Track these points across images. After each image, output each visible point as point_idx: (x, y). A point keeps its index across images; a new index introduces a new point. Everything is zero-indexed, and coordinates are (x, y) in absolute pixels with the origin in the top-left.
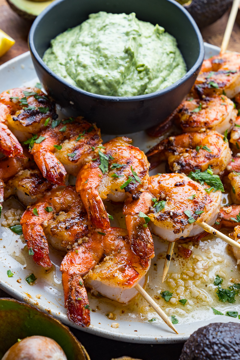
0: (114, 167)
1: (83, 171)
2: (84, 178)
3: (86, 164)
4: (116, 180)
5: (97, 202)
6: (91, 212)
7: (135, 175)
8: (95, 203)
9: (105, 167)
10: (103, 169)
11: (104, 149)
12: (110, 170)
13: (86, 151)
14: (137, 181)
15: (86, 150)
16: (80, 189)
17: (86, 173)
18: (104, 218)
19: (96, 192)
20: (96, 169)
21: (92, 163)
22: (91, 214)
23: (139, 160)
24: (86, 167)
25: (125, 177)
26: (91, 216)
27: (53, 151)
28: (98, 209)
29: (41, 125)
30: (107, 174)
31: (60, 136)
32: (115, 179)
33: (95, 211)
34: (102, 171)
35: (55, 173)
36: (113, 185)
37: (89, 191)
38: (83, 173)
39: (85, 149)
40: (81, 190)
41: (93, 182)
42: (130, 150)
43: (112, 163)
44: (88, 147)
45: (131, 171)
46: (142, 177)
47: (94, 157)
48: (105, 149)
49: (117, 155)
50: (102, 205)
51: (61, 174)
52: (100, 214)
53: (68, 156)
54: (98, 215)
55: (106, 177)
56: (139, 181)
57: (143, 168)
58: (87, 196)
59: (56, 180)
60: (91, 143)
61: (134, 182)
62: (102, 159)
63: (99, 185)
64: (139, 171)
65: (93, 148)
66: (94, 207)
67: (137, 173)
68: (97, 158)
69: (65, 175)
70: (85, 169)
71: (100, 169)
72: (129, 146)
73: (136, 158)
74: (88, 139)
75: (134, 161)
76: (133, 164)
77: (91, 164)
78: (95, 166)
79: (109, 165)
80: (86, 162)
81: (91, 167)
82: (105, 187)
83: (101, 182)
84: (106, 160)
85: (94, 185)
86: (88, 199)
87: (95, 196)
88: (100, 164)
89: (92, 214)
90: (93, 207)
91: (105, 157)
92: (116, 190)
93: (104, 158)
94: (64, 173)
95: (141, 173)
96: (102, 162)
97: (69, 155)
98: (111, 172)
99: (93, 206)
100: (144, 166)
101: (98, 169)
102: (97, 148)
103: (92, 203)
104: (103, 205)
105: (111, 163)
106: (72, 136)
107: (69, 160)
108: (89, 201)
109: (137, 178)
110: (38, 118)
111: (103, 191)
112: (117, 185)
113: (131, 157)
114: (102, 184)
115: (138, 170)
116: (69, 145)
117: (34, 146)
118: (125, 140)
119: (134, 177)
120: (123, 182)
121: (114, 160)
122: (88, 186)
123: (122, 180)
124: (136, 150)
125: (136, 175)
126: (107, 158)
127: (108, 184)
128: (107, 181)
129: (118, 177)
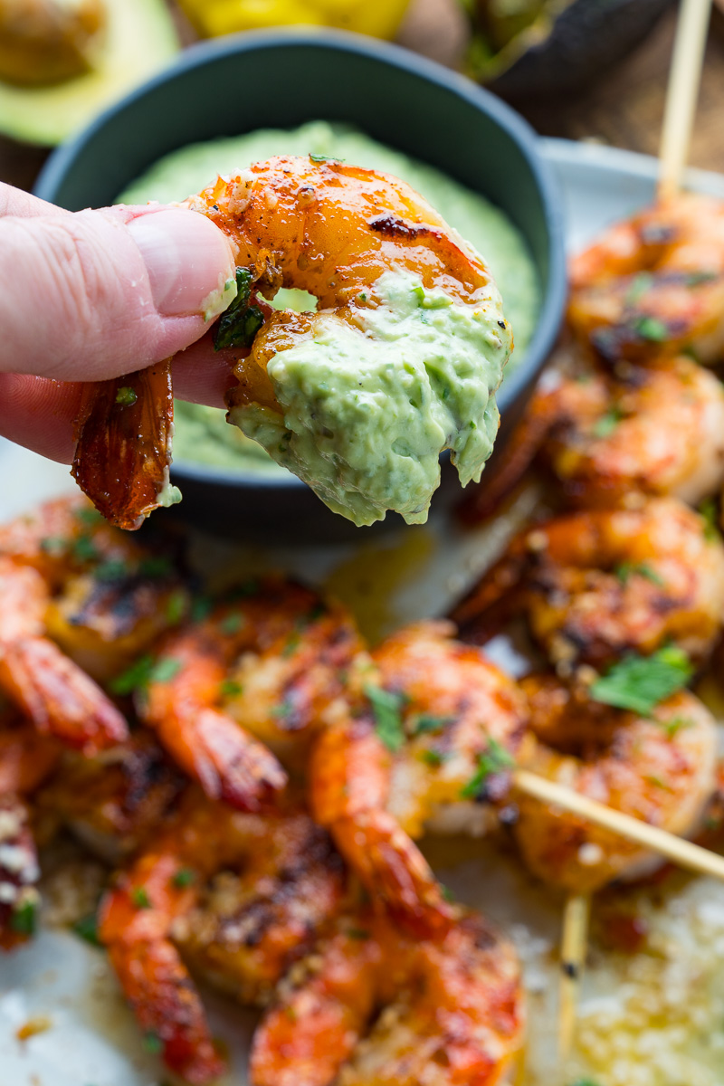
0: (422, 726)
1: (325, 754)
2: (332, 775)
3: (328, 730)
4: (439, 770)
5: (396, 854)
8: (392, 857)
9: (392, 729)
12: (410, 737)
16: (332, 815)
17: (335, 762)
19: (385, 822)
20: (367, 742)
21: (350, 724)
23: (496, 695)
24: (332, 740)
25: (466, 757)
27: (219, 704)
29: (156, 624)
31: (226, 647)
32: (433, 766)
33: (397, 886)
37: (363, 820)
38: (328, 762)
40: (333, 819)
47: (351, 703)
51: (266, 786)
52: (416, 895)
55: (405, 764)
57: (515, 718)
60: (329, 656)
64: (502, 728)
67: (498, 738)
68: (364, 709)
69: (280, 787)
70: (331, 748)
75: (478, 700)
76: (479, 710)
81: (349, 740)
85: (372, 799)
87: (385, 838)
90: (385, 875)
94: (279, 780)
95: (511, 735)
98: (415, 746)
99: (386, 868)
110: (143, 597)
112: (446, 786)
122: (355, 805)
123: (458, 769)
128: (409, 777)
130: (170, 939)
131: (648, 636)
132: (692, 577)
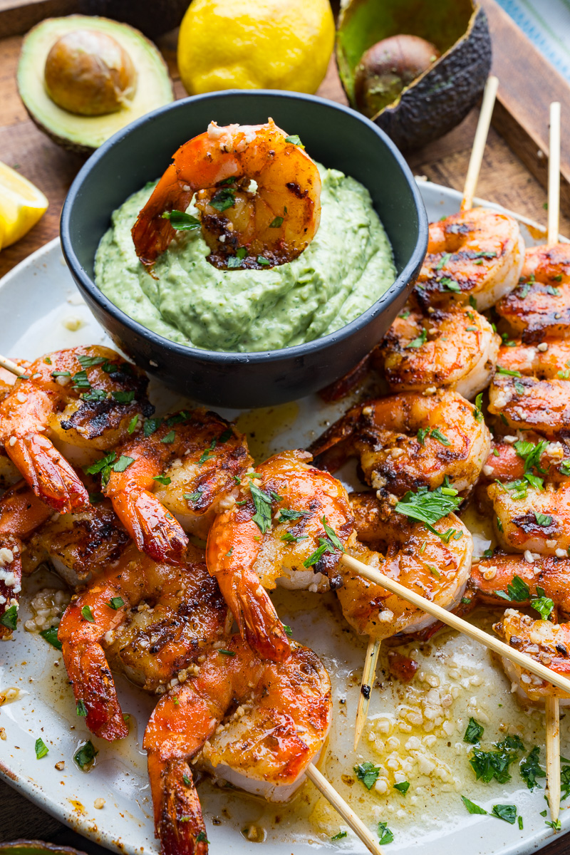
0: (285, 517)
1: (219, 528)
2: (223, 543)
3: (223, 513)
4: (293, 547)
5: (257, 598)
6: (245, 623)
7: (332, 535)
8: (254, 601)
9: (265, 519)
10: (261, 524)
11: (259, 479)
12: (276, 523)
13: (223, 486)
14: (335, 547)
15: (223, 483)
16: (218, 570)
17: (226, 534)
18: (276, 636)
19: (253, 578)
20: (247, 524)
21: (237, 511)
22: (246, 626)
23: (335, 500)
24: (224, 519)
25: (311, 539)
26: (247, 631)
27: (152, 489)
28: (261, 617)
29: (121, 433)
30: (271, 532)
31: (164, 453)
32: (289, 544)
33: (256, 621)
34: (260, 528)
35: (164, 542)
36: (287, 558)
37: (238, 574)
38: (221, 534)
39: (219, 481)
40: (218, 572)
41: (244, 554)
42: (313, 478)
43: (278, 508)
44: (227, 477)
45: (321, 526)
46: (346, 538)
47: (240, 496)
48: (261, 479)
49: (288, 490)
50: (270, 607)
51: (175, 543)
52: (268, 629)
53: (187, 500)
54: (262, 629)
55: (270, 539)
56: (340, 548)
57: (346, 518)
58: (235, 587)
59: (166, 557)
60: (230, 465)
61: (331, 549)
62: (258, 501)
63: (256, 560)
64: (338, 523)
65: (237, 480)
66: (253, 612)
67: (334, 529)
68: (247, 502)
69: (184, 545)
70: (224, 525)
71: (256, 523)
72: (310, 471)
73: (327, 495)
74: (223, 457)
75: (324, 503)
76: (324, 509)
77: (234, 513)
78: (245, 517)
79: (273, 512)
80: (224, 509)
81: (236, 520)
82: (269, 564)
83: (259, 552)
84: (267, 503)
85: (246, 561)
86: (237, 594)
87: (252, 587)
88: (255, 513)
89: (250, 628)
90: (248, 612)
91: (265, 497)
92: (294, 569)
93: (263, 499)
94: (184, 541)
95: (342, 528)
96: (258, 508)
97: (187, 497)
98: (279, 529)
99: (250, 608)
100: (348, 513)
101: (252, 522)
102: (243, 477)
103: (248, 602)
104: (273, 607)
105: (275, 508)
106: (188, 451)
107: (189, 508)
108: (239, 598)
109: (336, 541)
110: (113, 416)
111: (268, 573)
112: (296, 557)
113: (316, 493)
114: (263, 557)
115: (336, 521)
116: (184, 473)
117: (111, 479)
118: (300, 457)
119: (328, 537)
120: (308, 550)
121: (282, 502)
122: (234, 564)
123: (305, 547)
124: (324, 477)
125: (334, 533)
126: (268, 499)
127: (276, 556)
128: (272, 548)
129: (295, 541)
130: (102, 642)
131: (434, 476)
132: (466, 441)
